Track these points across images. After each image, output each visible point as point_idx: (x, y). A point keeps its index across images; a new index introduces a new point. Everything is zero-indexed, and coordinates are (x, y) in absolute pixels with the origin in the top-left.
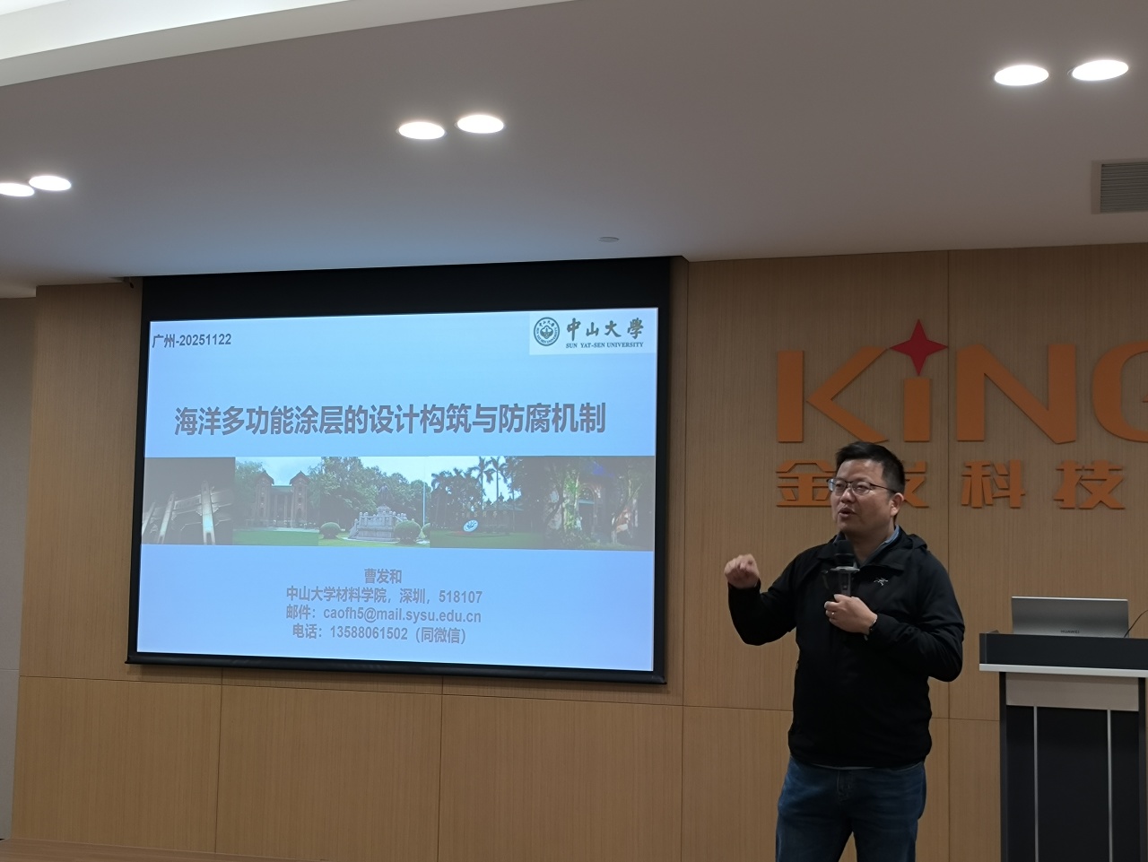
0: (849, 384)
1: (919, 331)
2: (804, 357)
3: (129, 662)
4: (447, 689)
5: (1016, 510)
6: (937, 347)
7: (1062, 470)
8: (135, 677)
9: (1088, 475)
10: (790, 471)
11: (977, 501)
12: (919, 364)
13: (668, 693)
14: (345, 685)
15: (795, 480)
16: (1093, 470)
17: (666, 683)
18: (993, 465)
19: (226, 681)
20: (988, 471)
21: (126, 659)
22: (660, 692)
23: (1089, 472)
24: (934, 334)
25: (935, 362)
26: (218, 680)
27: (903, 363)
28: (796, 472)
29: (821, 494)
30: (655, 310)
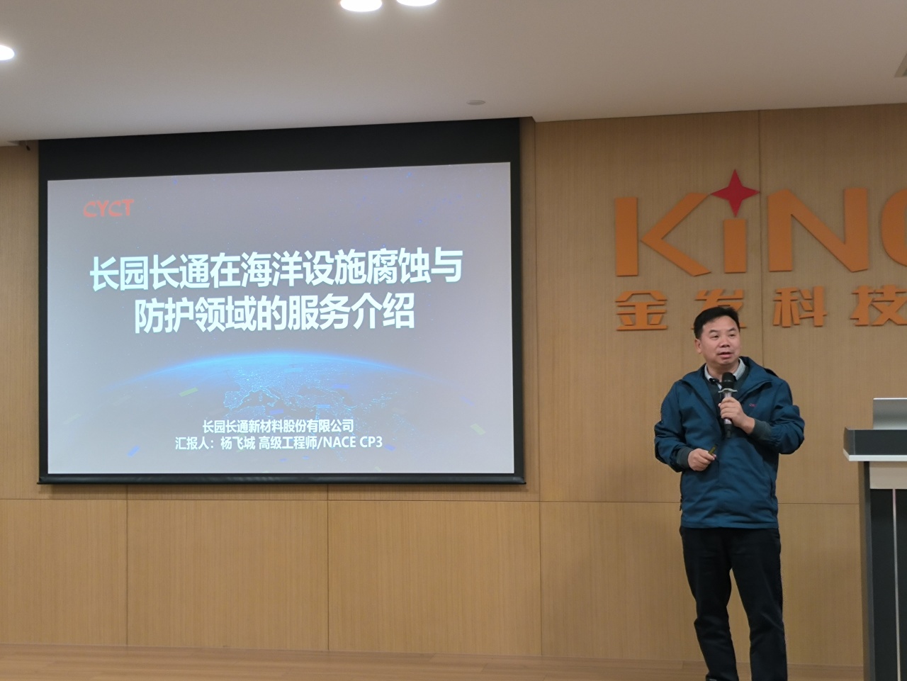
0: (677, 225)
2: (637, 203)
3: (41, 482)
4: (332, 495)
5: (819, 328)
6: (750, 193)
7: (857, 294)
8: (46, 496)
9: (879, 297)
10: (627, 300)
11: (787, 322)
13: (527, 491)
14: (240, 495)
15: (632, 308)
16: (882, 293)
17: (525, 483)
18: (800, 291)
19: (130, 496)
20: (796, 296)
21: (38, 481)
22: (520, 491)
23: (879, 295)
24: (748, 181)
25: (749, 205)
26: (124, 495)
27: (723, 206)
28: (633, 301)
29: (655, 319)
30: (508, 164)
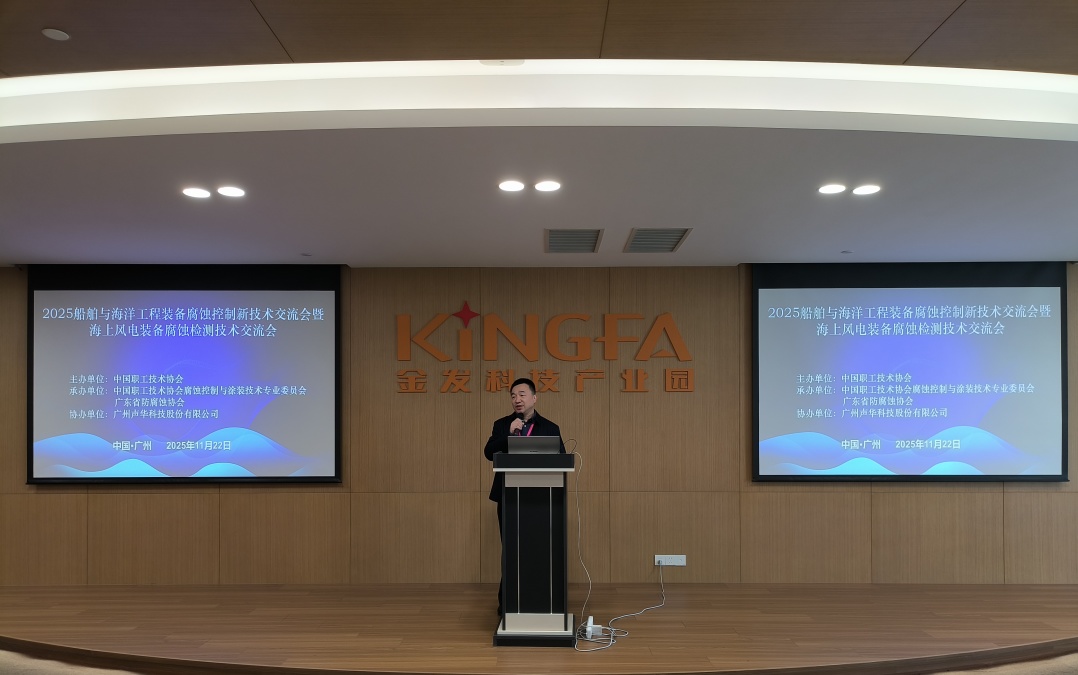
0: (432, 331)
1: (466, 306)
2: (410, 318)
3: (28, 483)
4: (222, 490)
6: (475, 315)
9: (543, 376)
10: (404, 375)
11: (493, 389)
12: (466, 323)
13: (341, 486)
14: (163, 491)
15: (407, 379)
16: (545, 374)
17: (341, 482)
18: (501, 371)
19: (90, 491)
20: (499, 374)
21: (26, 482)
22: (338, 486)
24: (473, 308)
25: (474, 322)
26: (86, 491)
27: (458, 323)
28: (407, 375)
29: (420, 386)
30: (333, 292)
